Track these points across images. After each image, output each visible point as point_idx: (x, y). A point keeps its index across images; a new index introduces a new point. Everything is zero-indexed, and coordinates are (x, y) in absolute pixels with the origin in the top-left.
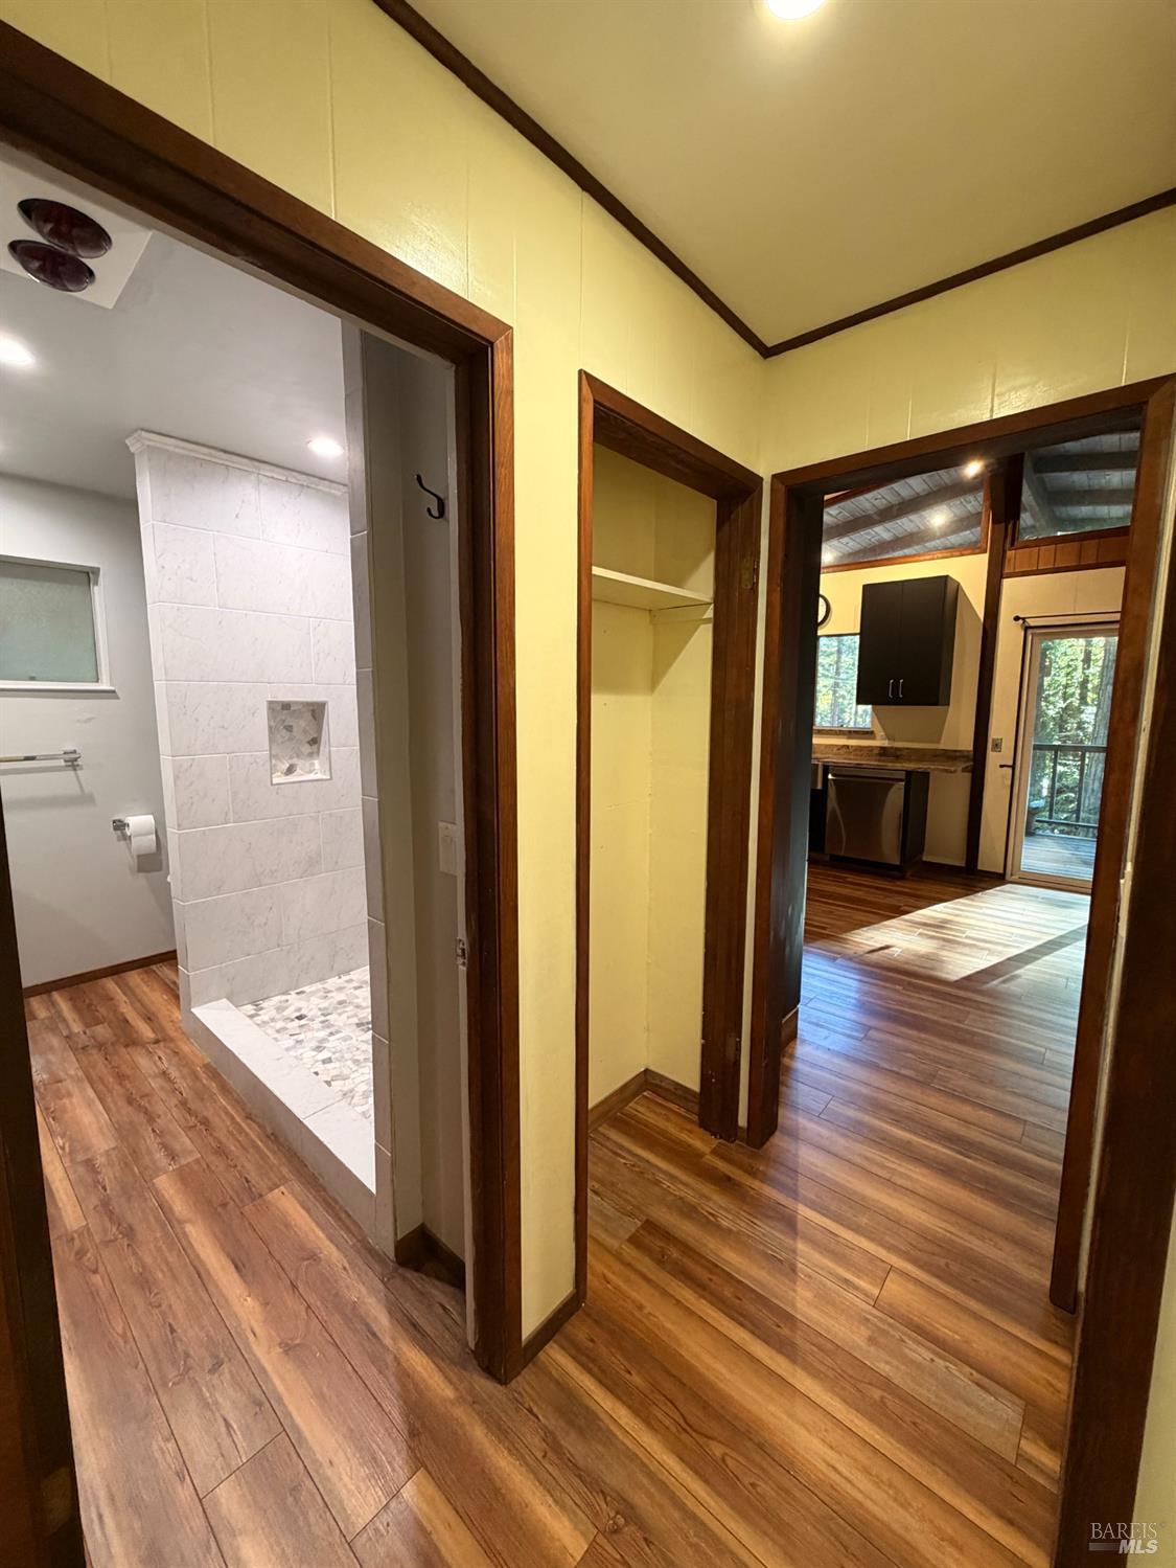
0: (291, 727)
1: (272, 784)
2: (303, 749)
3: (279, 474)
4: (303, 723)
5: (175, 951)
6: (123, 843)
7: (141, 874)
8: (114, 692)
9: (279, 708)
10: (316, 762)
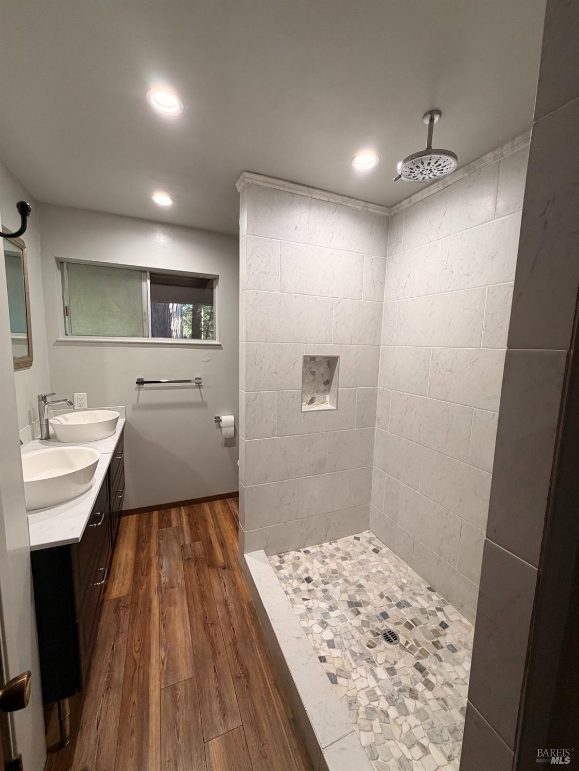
0: (315, 372)
1: (301, 412)
2: (320, 388)
3: (324, 196)
4: (322, 370)
5: (238, 492)
6: (219, 429)
7: (226, 448)
8: (220, 345)
9: (309, 360)
10: (328, 397)
